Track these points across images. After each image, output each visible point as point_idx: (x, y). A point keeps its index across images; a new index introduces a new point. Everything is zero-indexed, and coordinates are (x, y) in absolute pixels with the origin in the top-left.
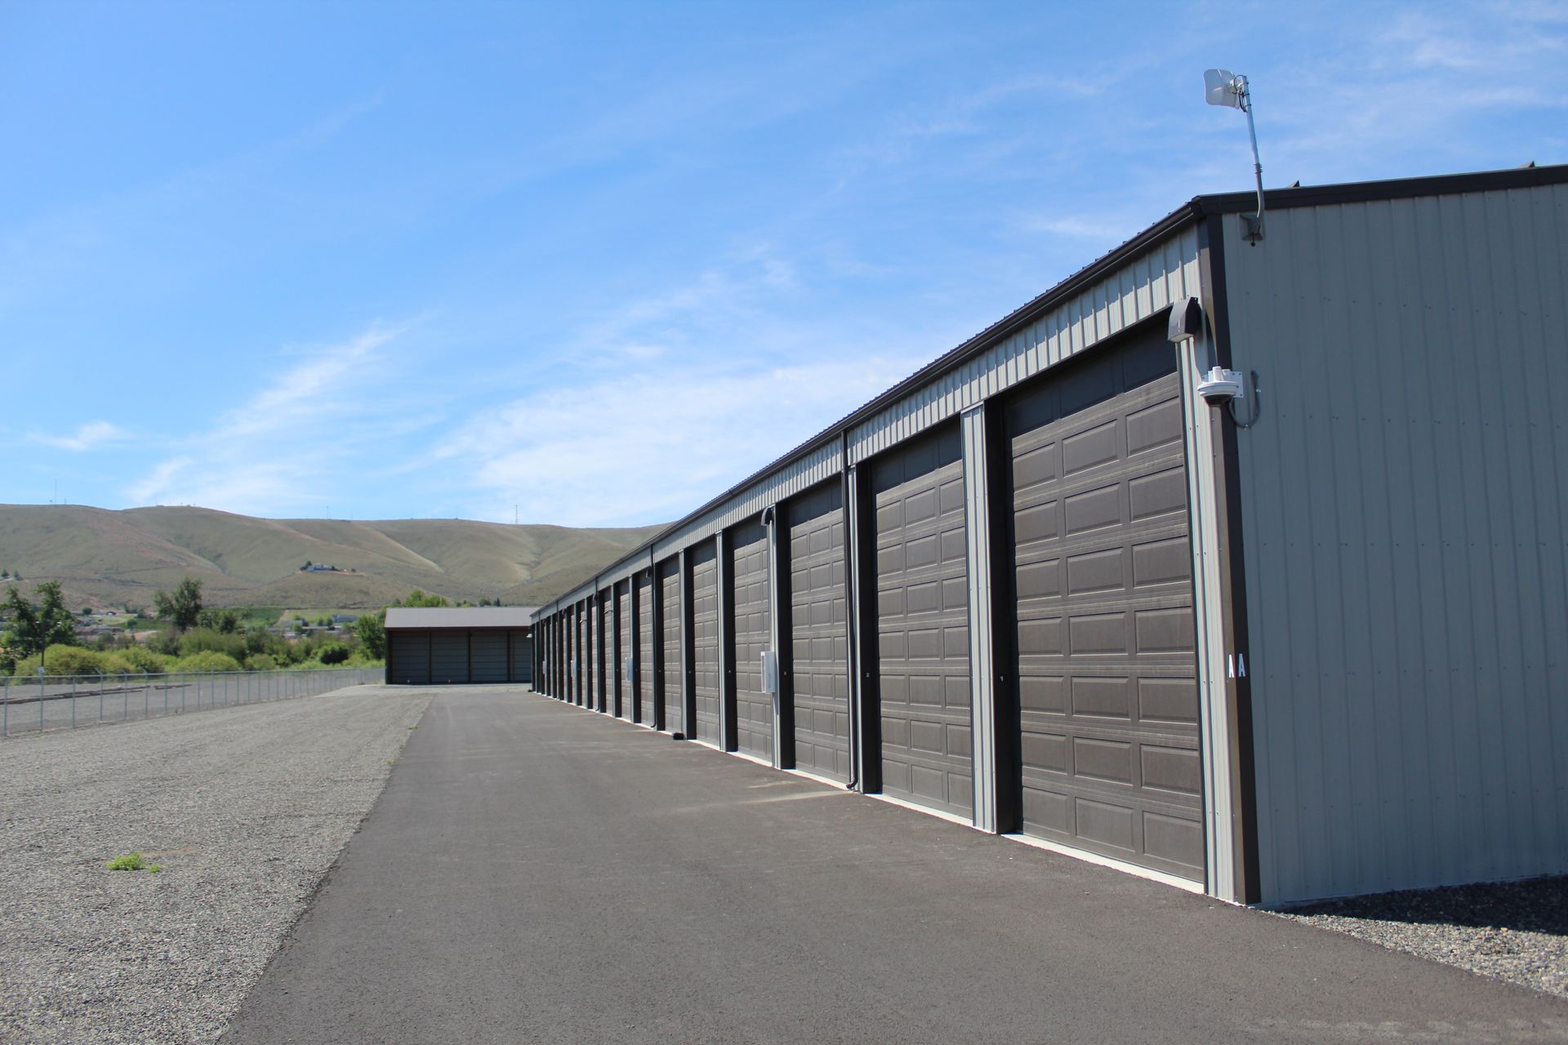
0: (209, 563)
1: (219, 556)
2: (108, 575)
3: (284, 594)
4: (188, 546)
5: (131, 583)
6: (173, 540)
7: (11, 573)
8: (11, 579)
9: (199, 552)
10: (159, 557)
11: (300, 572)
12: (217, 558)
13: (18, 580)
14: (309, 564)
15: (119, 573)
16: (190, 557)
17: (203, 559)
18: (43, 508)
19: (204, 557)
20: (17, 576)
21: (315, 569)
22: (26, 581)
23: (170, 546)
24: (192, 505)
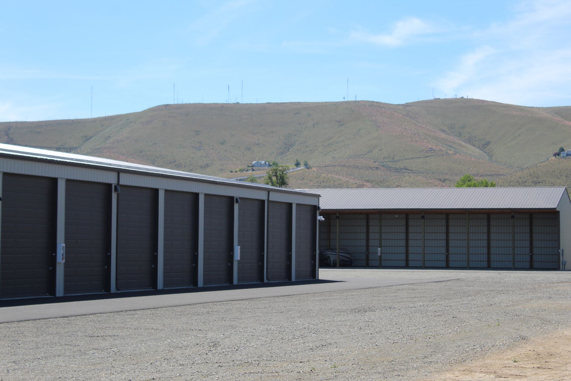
0: (478, 150)
1: (488, 143)
2: (385, 163)
3: (535, 179)
4: (460, 135)
5: (404, 170)
6: (447, 130)
7: (302, 163)
8: (302, 167)
9: (470, 141)
10: (430, 146)
11: (553, 158)
12: (485, 146)
13: (308, 168)
14: (562, 150)
15: (395, 162)
16: (461, 145)
17: (473, 148)
18: (336, 105)
19: (474, 146)
20: (306, 165)
21: (567, 155)
22: (314, 169)
23: (443, 135)
24: (465, 97)
